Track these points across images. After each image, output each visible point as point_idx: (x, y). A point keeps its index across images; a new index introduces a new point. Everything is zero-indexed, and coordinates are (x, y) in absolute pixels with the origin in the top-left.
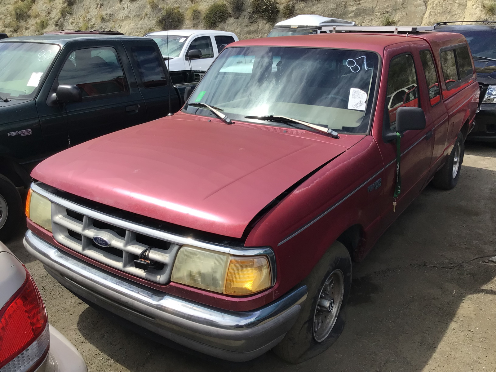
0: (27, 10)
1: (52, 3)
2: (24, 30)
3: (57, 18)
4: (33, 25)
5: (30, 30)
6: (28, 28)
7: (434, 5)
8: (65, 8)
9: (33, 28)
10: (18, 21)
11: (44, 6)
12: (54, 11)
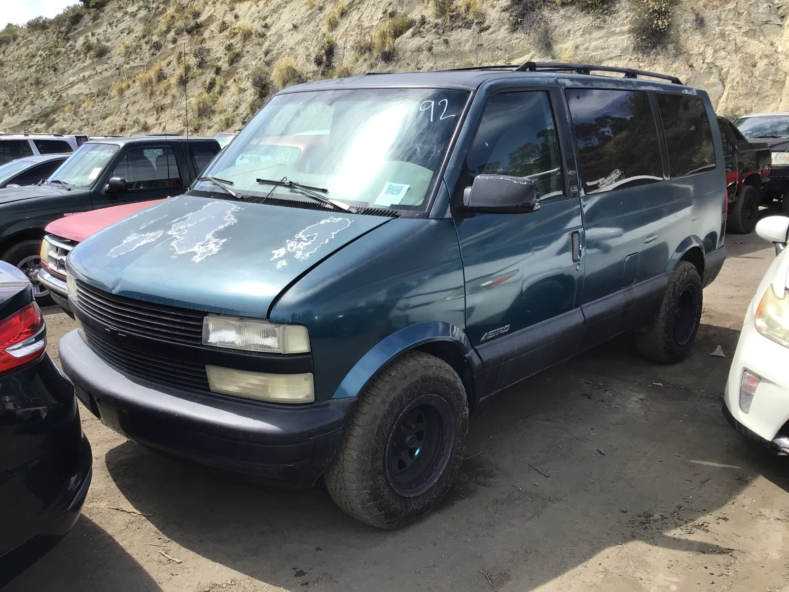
0: (211, 104)
1: (241, 95)
2: (206, 130)
3: (245, 113)
4: (217, 123)
5: (212, 129)
6: (212, 127)
7: (734, 84)
8: (255, 101)
9: (216, 127)
10: (200, 117)
11: (233, 99)
12: (243, 104)
